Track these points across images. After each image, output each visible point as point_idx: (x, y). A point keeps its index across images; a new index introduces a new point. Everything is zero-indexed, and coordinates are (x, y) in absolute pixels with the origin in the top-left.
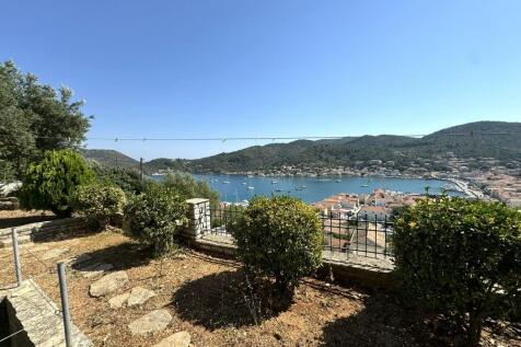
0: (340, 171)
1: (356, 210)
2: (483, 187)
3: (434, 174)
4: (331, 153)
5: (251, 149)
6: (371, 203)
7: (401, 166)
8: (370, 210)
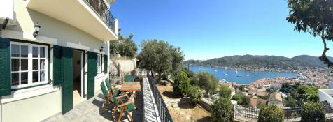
0: (263, 69)
1: (269, 85)
2: (306, 75)
3: (294, 71)
4: (259, 61)
5: (227, 57)
6: (275, 82)
7: (285, 68)
8: (275, 85)
